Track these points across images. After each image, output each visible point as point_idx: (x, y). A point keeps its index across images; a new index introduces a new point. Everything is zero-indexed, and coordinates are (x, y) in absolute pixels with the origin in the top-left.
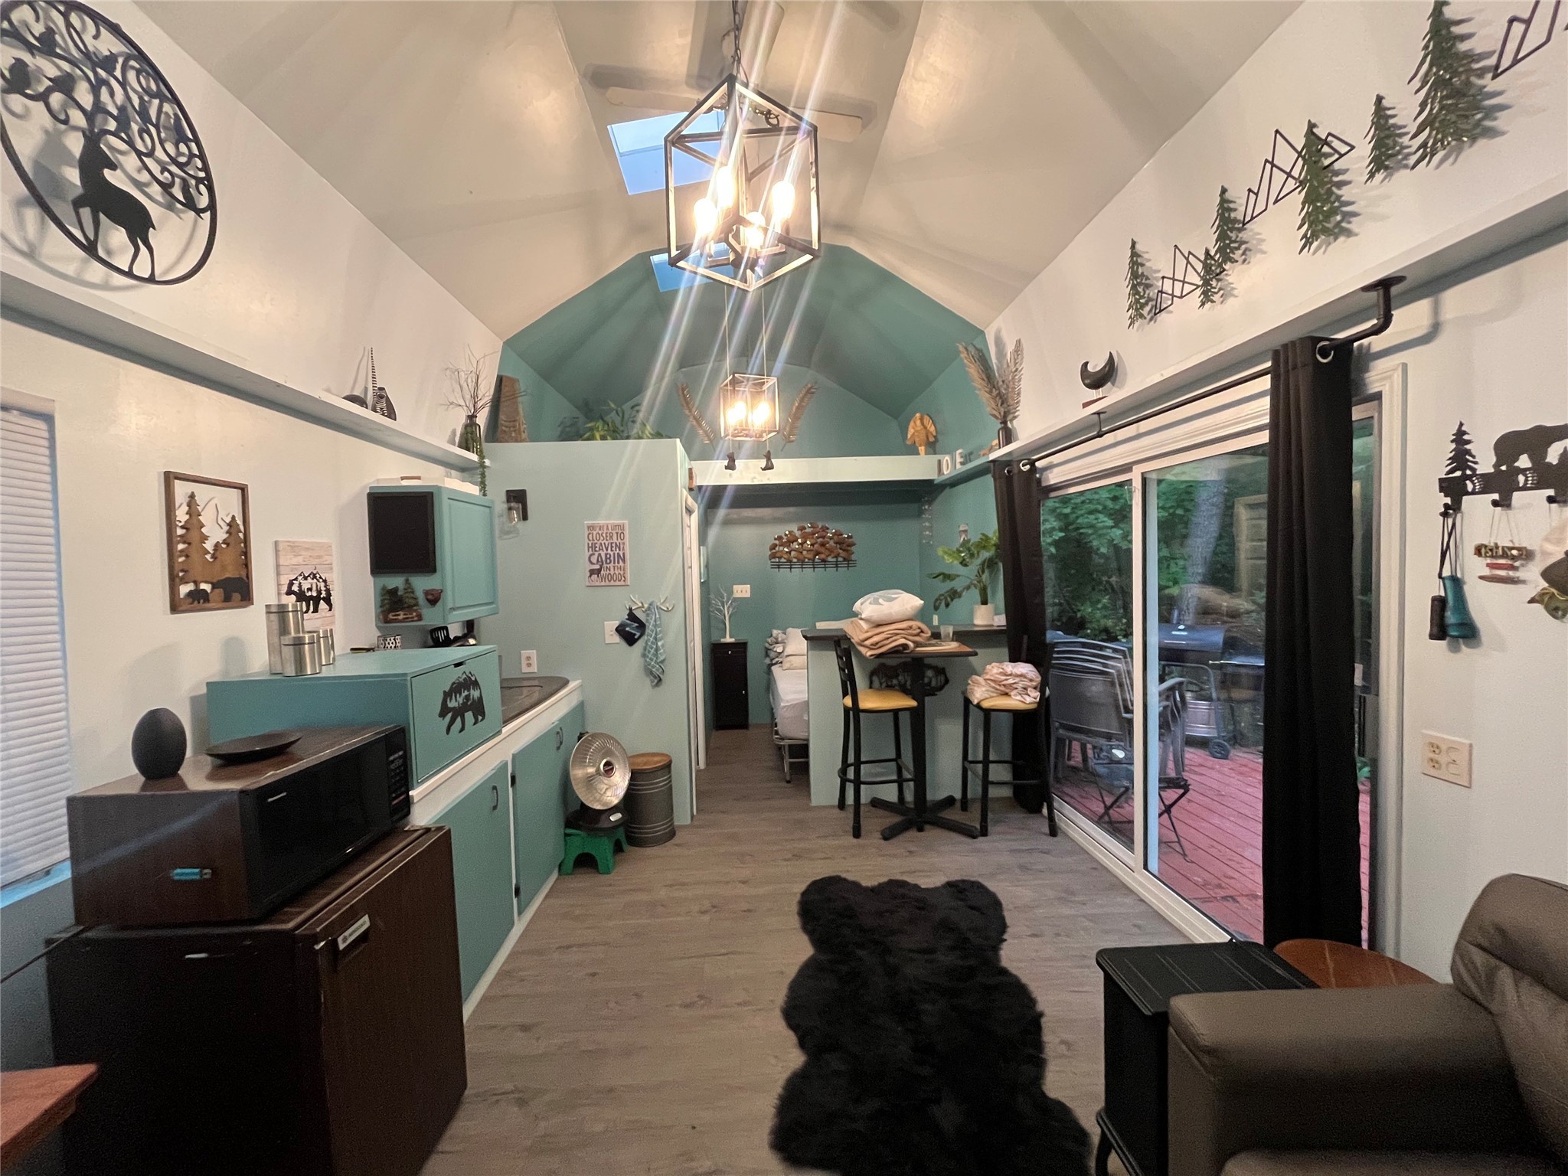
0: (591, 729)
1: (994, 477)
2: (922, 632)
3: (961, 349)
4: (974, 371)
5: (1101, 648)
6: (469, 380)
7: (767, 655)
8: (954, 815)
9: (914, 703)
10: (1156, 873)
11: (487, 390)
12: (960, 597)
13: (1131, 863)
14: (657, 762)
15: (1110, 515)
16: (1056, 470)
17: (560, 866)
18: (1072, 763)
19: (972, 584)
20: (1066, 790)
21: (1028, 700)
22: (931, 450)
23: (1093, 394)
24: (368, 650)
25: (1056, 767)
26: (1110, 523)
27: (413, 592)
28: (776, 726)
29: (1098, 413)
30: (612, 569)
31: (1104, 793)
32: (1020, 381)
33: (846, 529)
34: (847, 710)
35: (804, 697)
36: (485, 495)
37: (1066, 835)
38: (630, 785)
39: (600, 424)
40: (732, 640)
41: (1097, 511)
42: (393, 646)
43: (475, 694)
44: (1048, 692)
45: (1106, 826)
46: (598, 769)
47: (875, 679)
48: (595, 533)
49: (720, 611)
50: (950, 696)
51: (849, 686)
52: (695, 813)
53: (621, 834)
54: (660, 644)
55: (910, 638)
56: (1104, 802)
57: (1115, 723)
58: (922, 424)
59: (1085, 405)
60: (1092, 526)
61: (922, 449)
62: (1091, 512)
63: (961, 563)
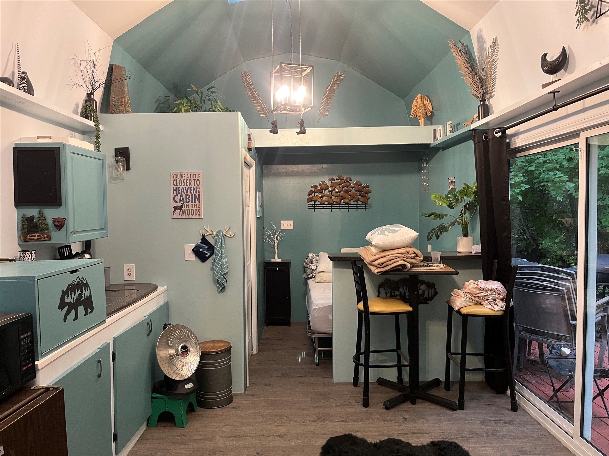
0: (174, 321)
1: (474, 141)
2: (417, 256)
3: (451, 45)
4: (460, 61)
5: (557, 272)
6: (88, 67)
7: (305, 272)
8: (439, 393)
9: (410, 309)
10: (589, 440)
11: (101, 76)
12: (447, 231)
13: (571, 432)
14: (220, 347)
15: (566, 173)
16: (521, 136)
17: (148, 420)
18: (532, 357)
19: (455, 221)
20: (526, 377)
21: (497, 308)
22: (429, 122)
23: (550, 78)
24: (11, 260)
25: (518, 360)
26: (565, 178)
27: (45, 220)
28: (309, 324)
29: (554, 92)
30: (190, 206)
31: (554, 380)
32: (495, 69)
33: (363, 180)
34: (360, 312)
35: (329, 302)
36: (99, 151)
37: (524, 410)
38: (200, 363)
39: (185, 101)
40: (280, 260)
41: (555, 169)
42: (30, 258)
43: (86, 293)
44: (512, 303)
45: (554, 404)
46: (177, 352)
47: (382, 290)
48: (178, 180)
49: (271, 239)
50: (438, 304)
51: (362, 295)
52: (248, 385)
53: (193, 399)
54: (224, 261)
55: (408, 260)
56: (553, 386)
57: (564, 327)
58: (423, 102)
59: (544, 86)
60: (550, 180)
61: (422, 121)
62: (551, 170)
63: (448, 206)
